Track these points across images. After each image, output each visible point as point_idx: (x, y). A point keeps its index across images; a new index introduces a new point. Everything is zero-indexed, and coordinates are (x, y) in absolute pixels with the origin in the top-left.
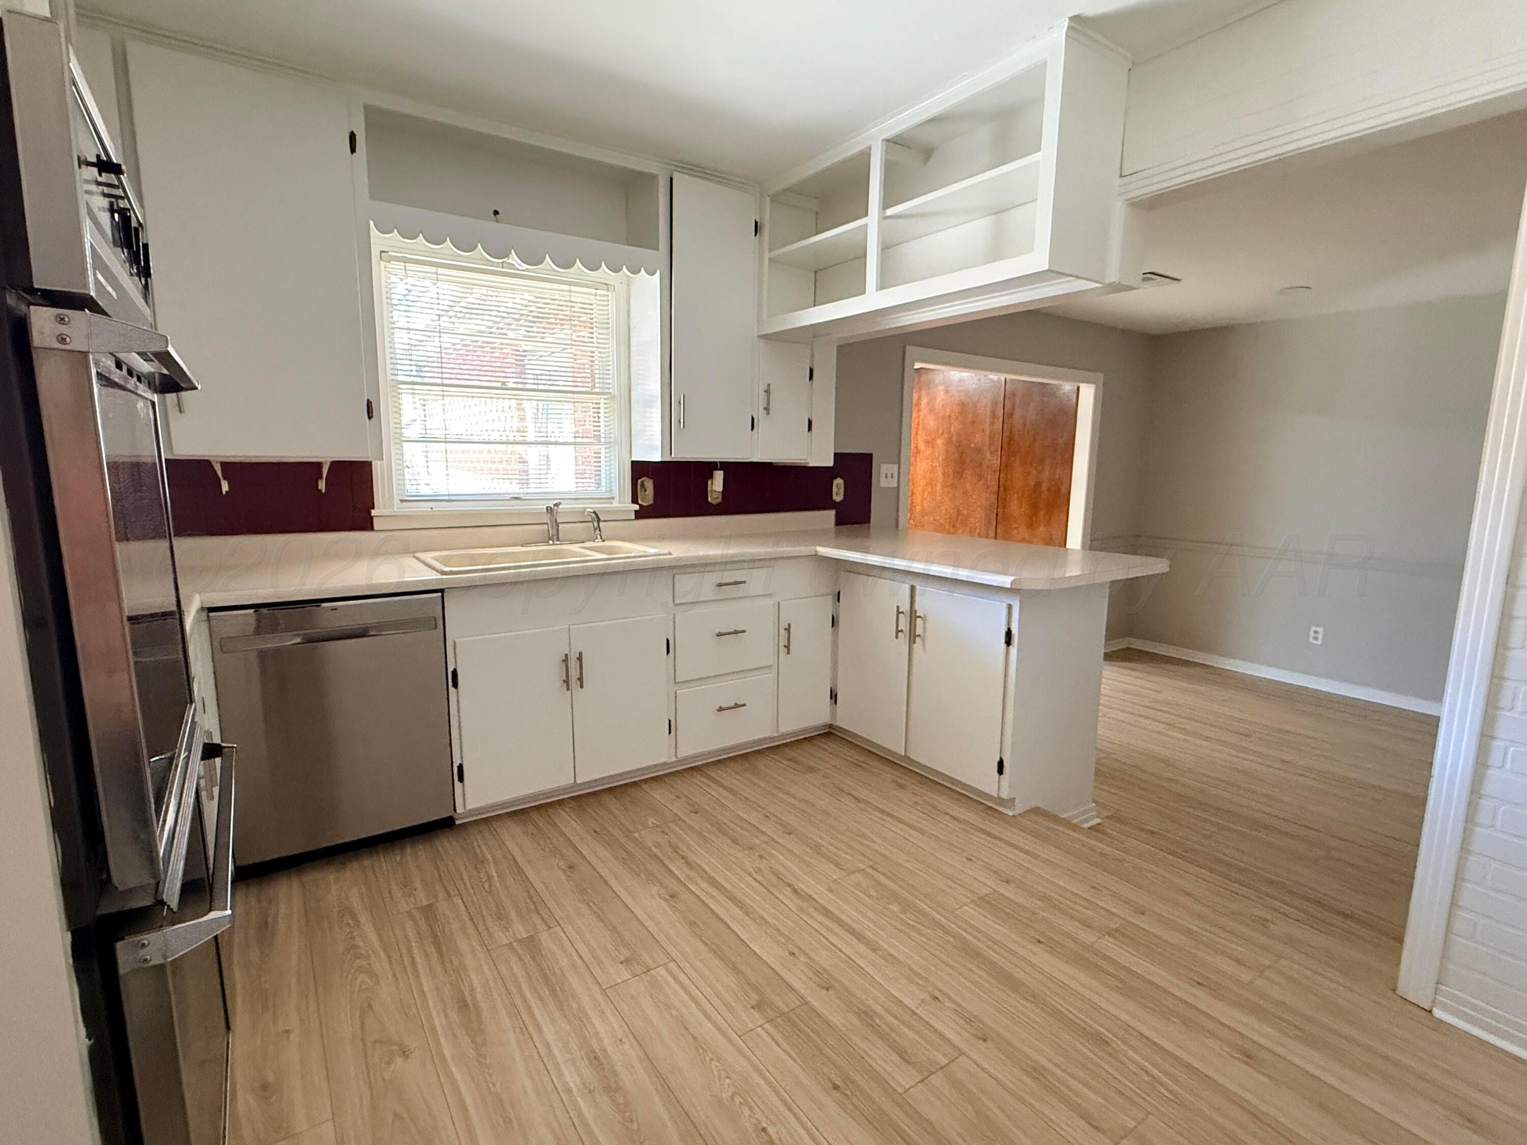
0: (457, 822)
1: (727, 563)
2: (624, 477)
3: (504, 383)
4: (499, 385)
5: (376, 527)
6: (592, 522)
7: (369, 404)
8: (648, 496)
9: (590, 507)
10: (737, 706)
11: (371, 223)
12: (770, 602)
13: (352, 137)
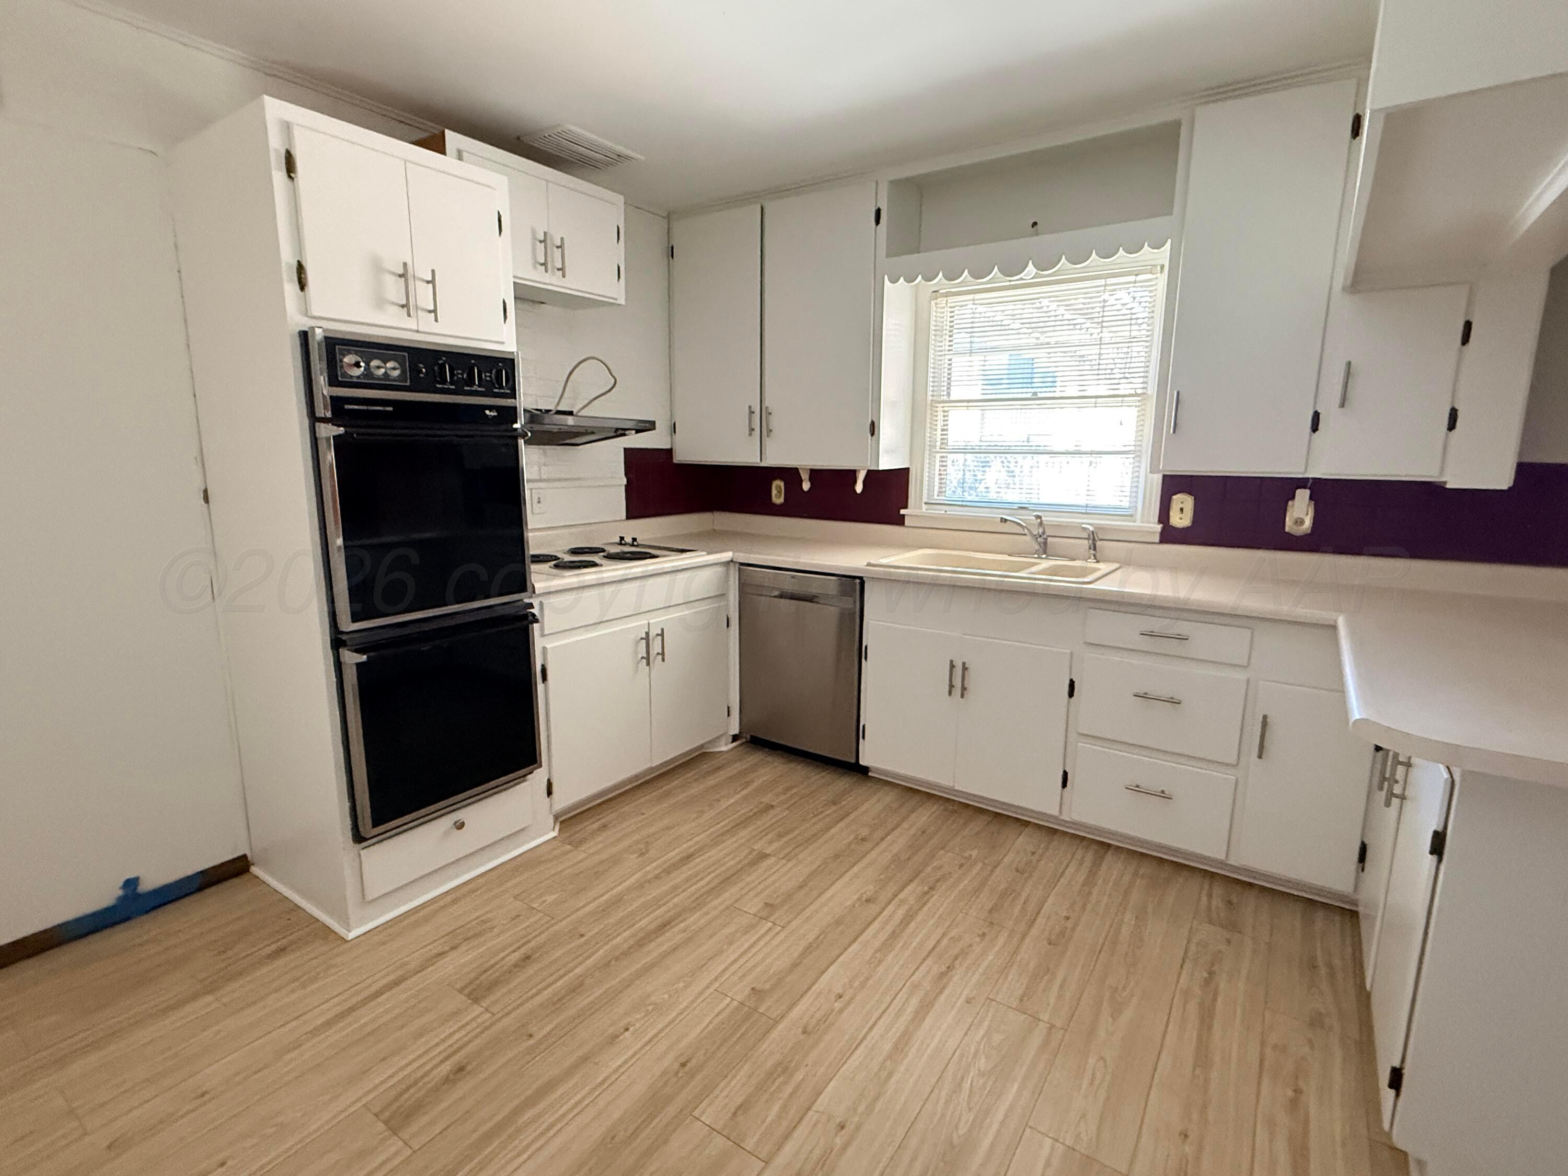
0: (870, 774)
1: (1183, 610)
2: (1151, 494)
3: (1035, 393)
4: (1029, 396)
5: (907, 523)
6: (1088, 539)
7: (873, 424)
8: (1181, 517)
9: (1089, 523)
10: (1163, 795)
11: (886, 277)
12: (1242, 676)
13: (878, 212)
